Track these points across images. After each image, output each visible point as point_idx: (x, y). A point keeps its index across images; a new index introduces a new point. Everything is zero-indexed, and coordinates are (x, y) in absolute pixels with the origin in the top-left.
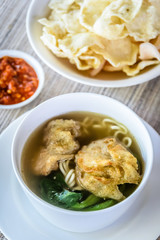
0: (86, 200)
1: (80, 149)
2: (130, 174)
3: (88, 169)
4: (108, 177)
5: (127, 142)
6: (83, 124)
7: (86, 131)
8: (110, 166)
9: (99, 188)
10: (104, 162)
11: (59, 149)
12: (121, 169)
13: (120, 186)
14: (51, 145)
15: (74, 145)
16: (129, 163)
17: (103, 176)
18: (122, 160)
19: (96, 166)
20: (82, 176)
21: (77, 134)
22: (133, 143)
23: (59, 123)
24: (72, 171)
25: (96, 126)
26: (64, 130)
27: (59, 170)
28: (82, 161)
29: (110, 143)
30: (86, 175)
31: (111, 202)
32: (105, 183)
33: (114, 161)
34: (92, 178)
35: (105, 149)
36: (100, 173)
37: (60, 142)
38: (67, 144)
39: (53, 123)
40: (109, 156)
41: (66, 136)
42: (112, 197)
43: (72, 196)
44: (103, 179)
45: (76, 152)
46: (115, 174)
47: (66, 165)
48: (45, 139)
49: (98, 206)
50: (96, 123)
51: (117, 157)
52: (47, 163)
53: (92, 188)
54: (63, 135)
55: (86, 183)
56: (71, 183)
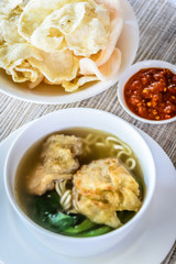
0: (80, 224)
1: (79, 169)
2: (130, 200)
3: (86, 192)
4: (106, 202)
5: (130, 164)
6: (86, 141)
7: (88, 149)
8: (109, 190)
9: (96, 213)
10: (103, 186)
11: (57, 168)
12: (121, 195)
13: (118, 212)
14: (49, 162)
15: (73, 164)
16: (130, 188)
17: (100, 200)
18: (122, 185)
19: (94, 189)
20: (79, 199)
21: (77, 152)
22: (137, 166)
23: (60, 138)
24: (68, 192)
25: (99, 144)
26: (63, 147)
27: (54, 190)
28: (80, 182)
29: (112, 164)
30: (83, 198)
31: (106, 229)
32: (102, 208)
33: (114, 184)
34: (89, 202)
35: (106, 171)
36: (98, 197)
37: (58, 160)
38: (65, 163)
39: (53, 138)
40: (108, 180)
41: (66, 154)
42: (108, 223)
43: (66, 220)
44: (101, 204)
45: (74, 172)
46: (114, 199)
47: (63, 186)
48: (42, 156)
49: (92, 233)
50: (99, 141)
51: (117, 181)
52: (42, 181)
53: (88, 213)
54: (61, 153)
55: (82, 207)
56: (66, 205)
